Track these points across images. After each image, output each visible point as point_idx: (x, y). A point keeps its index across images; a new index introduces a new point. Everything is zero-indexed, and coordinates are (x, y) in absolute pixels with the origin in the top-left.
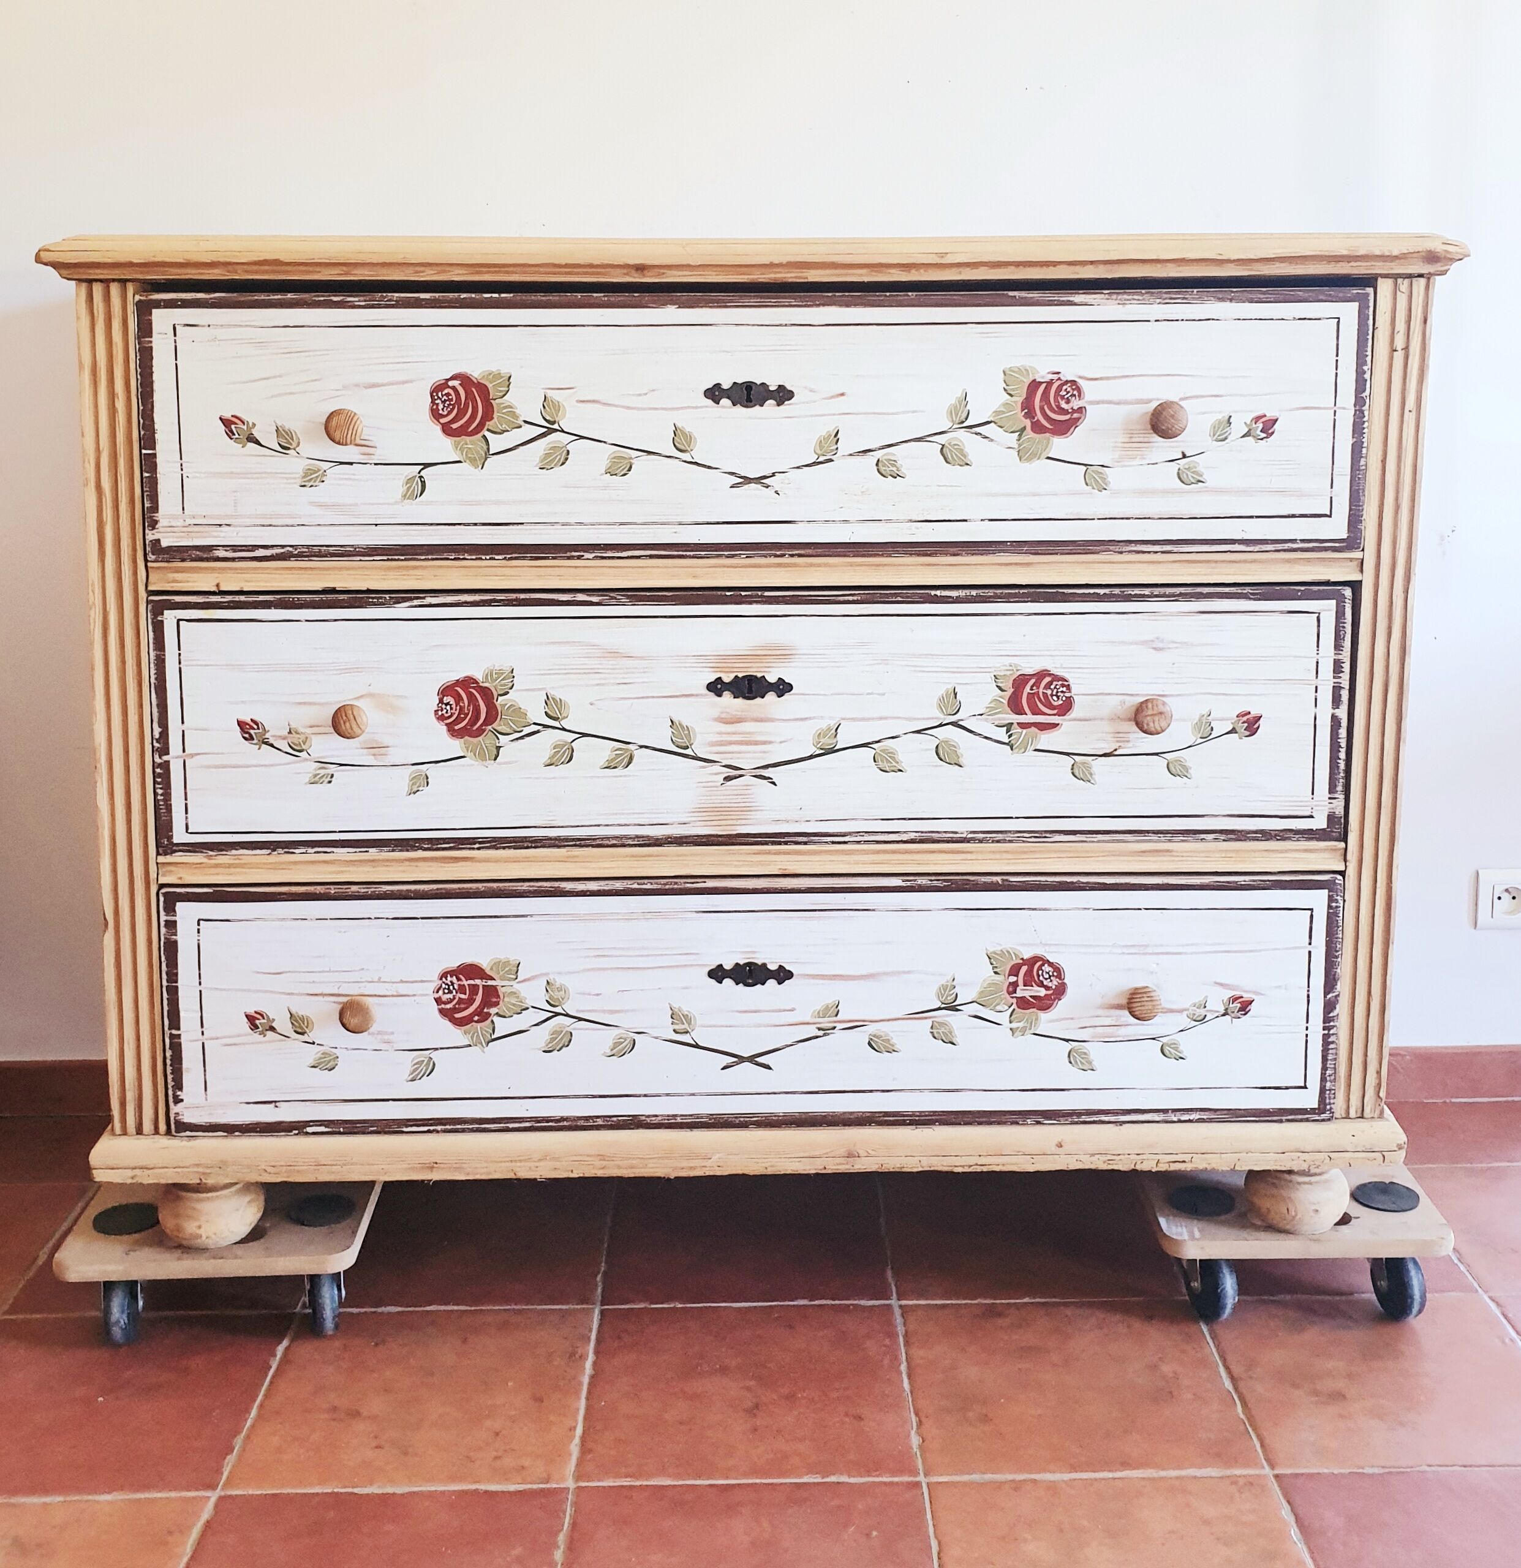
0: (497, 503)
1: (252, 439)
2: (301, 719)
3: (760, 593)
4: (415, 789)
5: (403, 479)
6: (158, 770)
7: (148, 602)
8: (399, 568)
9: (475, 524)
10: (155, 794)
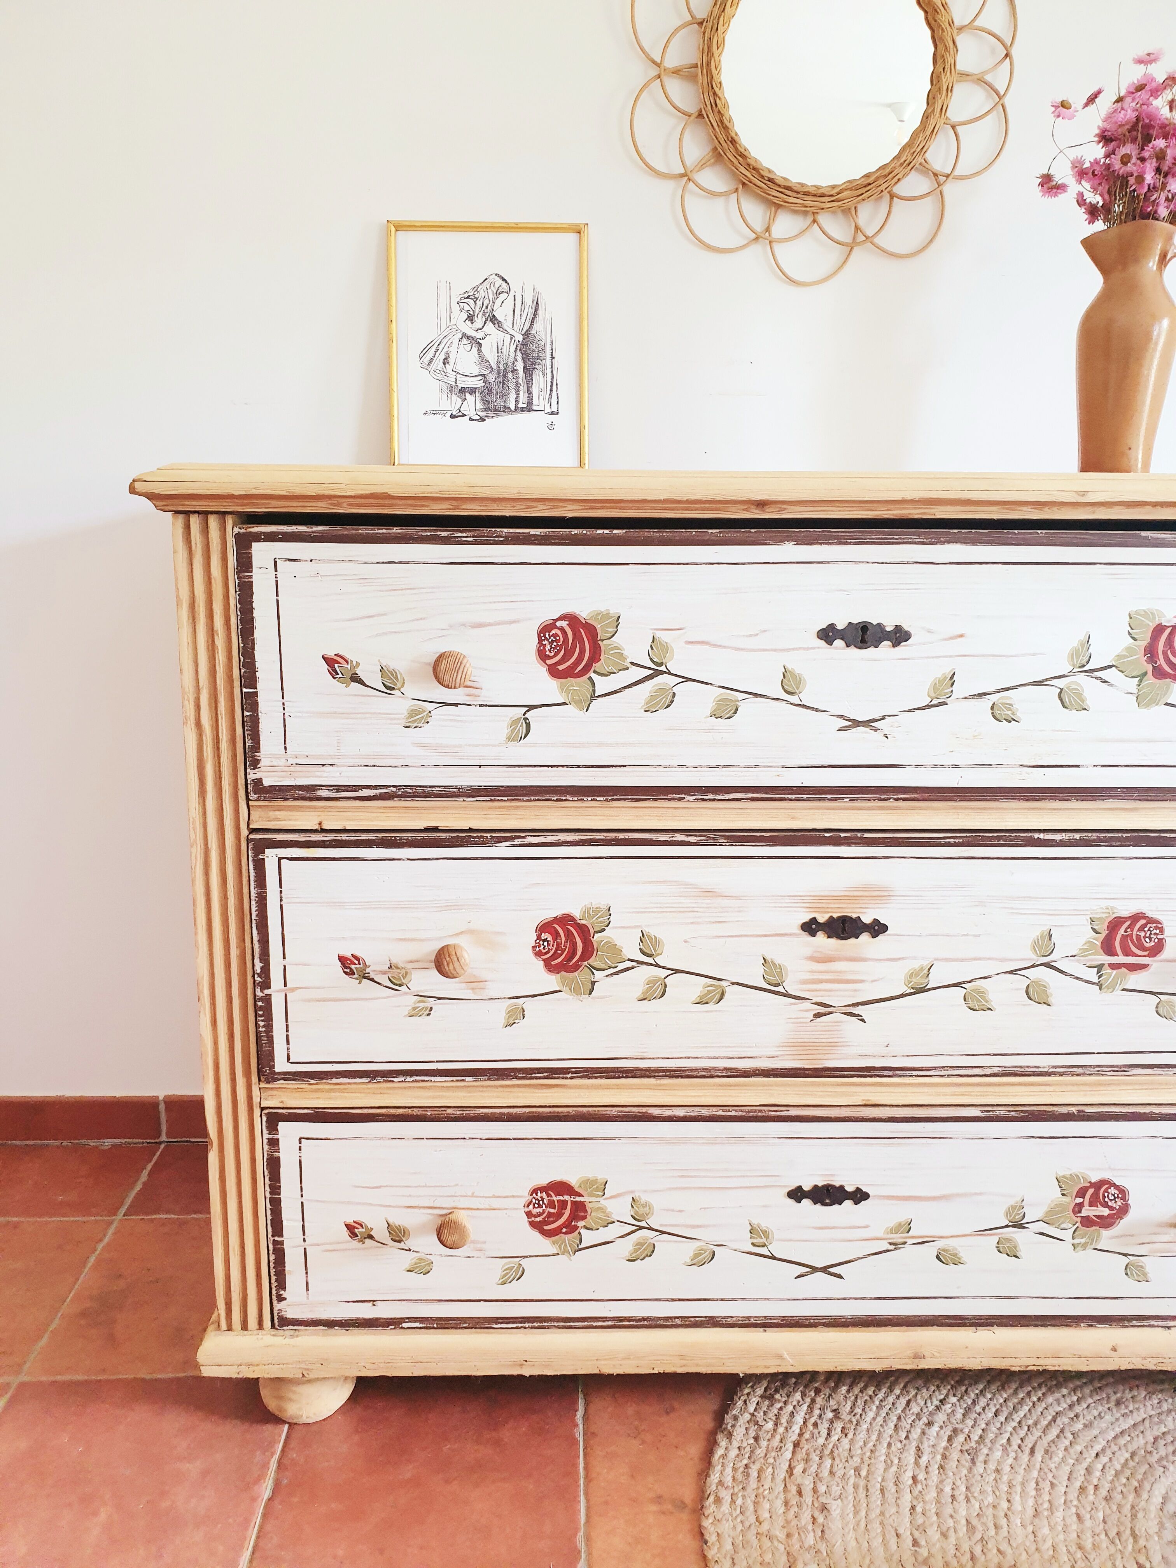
0: (601, 745)
1: (355, 679)
2: (401, 954)
3: (859, 835)
4: (512, 1022)
5: (507, 722)
6: (260, 1004)
7: (248, 840)
8: (500, 807)
9: (578, 766)
10: (257, 1026)
